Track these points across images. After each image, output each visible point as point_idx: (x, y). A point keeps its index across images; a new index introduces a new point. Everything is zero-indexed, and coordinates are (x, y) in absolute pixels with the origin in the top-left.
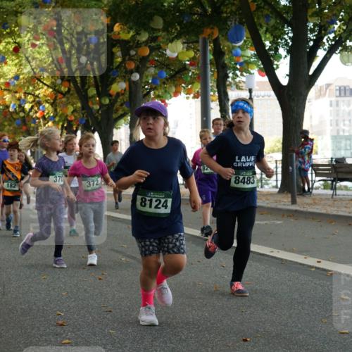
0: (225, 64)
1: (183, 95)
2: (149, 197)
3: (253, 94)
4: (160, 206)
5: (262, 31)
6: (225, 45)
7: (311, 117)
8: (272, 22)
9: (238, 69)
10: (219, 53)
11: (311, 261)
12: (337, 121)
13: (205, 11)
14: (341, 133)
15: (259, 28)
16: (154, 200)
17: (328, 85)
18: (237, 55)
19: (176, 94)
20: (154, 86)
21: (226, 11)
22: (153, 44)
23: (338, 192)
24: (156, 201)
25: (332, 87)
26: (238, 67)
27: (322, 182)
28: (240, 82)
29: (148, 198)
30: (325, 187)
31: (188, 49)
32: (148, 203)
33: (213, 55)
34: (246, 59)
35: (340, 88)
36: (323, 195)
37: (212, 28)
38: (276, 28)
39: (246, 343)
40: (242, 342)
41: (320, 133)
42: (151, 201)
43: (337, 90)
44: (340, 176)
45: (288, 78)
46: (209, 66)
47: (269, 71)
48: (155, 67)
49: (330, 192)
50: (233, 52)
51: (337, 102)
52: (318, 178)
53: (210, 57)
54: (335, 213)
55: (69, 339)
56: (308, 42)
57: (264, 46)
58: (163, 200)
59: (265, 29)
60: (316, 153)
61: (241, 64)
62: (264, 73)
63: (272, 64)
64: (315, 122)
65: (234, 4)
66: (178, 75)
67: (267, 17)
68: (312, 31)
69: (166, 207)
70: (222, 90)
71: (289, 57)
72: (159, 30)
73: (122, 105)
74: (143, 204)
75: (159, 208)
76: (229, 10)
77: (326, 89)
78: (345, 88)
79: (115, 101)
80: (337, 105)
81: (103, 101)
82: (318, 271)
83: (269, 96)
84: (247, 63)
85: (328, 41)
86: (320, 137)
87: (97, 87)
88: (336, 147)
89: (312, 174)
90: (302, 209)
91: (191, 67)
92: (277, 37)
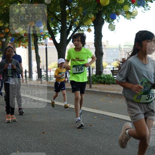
0: (37, 35)
3: (47, 47)
8: (54, 20)
26: (42, 37)
28: (42, 42)
34: (45, 33)
38: (55, 23)
39: (44, 134)
45: (60, 40)
47: (53, 38)
48: (11, 36)
53: (32, 33)
56: (67, 28)
59: (51, 23)
61: (43, 36)
62: (51, 39)
66: (20, 40)
68: (68, 24)
70: (36, 45)
71: (60, 33)
83: (53, 48)
84: (45, 35)
92: (56, 26)
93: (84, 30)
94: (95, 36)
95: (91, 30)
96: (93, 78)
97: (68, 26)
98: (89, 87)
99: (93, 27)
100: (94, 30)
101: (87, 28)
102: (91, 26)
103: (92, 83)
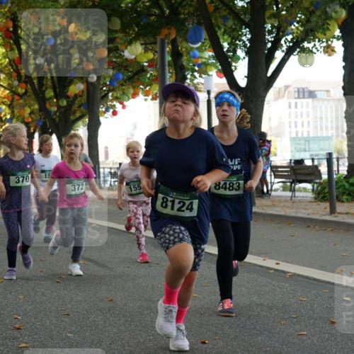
0: (183, 66)
1: (141, 97)
2: (171, 197)
4: (184, 208)
5: (219, 33)
6: (183, 46)
7: (270, 119)
8: (230, 23)
9: (196, 71)
10: (177, 55)
11: (270, 263)
12: (296, 122)
13: (163, 12)
14: (300, 135)
15: (217, 29)
16: (177, 201)
17: (287, 87)
18: (194, 57)
19: (134, 96)
20: (112, 88)
21: (184, 12)
22: (111, 46)
23: (297, 194)
24: (179, 203)
25: (291, 89)
26: (197, 68)
27: (281, 184)
28: (198, 84)
29: (170, 199)
30: (284, 189)
31: (146, 50)
32: (169, 204)
33: (171, 56)
34: (204, 60)
35: (298, 89)
36: (282, 197)
37: (170, 29)
38: (234, 30)
39: (205, 346)
40: (201, 345)
41: (278, 135)
42: (173, 202)
43: (295, 92)
44: (299, 178)
45: (246, 79)
46: (167, 68)
47: (228, 72)
48: (113, 69)
49: (289, 194)
50: (191, 54)
51: (296, 103)
52: (277, 180)
53: (168, 58)
54: (294, 215)
55: (26, 343)
56: (266, 44)
57: (222, 47)
58: (187, 203)
59: (223, 30)
60: (275, 155)
61: (199, 66)
62: (222, 75)
63: (230, 65)
64: (274, 124)
65: (191, 5)
66: (136, 77)
67: (225, 18)
68: (270, 32)
69: (191, 210)
71: (247, 59)
72: (116, 31)
73: (80, 107)
74: (164, 204)
75: (183, 211)
76: (187, 11)
77: (285, 90)
78: (303, 89)
79: (73, 102)
80: (296, 107)
81: (60, 103)
82: (276, 272)
84: (206, 64)
85: (286, 43)
86: (279, 139)
87: (54, 88)
88: (295, 148)
89: (271, 175)
90: (260, 211)
91: (149, 69)
92: (234, 38)
93: (314, 50)
94: (344, 67)
95: (333, 51)
96: (340, 184)
97: (269, 38)
98: (328, 209)
99: (341, 42)
100: (343, 49)
101: (325, 44)
102: (335, 40)
103: (337, 197)
